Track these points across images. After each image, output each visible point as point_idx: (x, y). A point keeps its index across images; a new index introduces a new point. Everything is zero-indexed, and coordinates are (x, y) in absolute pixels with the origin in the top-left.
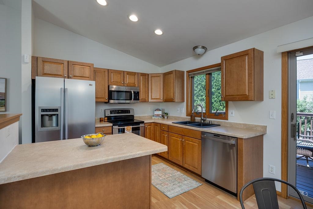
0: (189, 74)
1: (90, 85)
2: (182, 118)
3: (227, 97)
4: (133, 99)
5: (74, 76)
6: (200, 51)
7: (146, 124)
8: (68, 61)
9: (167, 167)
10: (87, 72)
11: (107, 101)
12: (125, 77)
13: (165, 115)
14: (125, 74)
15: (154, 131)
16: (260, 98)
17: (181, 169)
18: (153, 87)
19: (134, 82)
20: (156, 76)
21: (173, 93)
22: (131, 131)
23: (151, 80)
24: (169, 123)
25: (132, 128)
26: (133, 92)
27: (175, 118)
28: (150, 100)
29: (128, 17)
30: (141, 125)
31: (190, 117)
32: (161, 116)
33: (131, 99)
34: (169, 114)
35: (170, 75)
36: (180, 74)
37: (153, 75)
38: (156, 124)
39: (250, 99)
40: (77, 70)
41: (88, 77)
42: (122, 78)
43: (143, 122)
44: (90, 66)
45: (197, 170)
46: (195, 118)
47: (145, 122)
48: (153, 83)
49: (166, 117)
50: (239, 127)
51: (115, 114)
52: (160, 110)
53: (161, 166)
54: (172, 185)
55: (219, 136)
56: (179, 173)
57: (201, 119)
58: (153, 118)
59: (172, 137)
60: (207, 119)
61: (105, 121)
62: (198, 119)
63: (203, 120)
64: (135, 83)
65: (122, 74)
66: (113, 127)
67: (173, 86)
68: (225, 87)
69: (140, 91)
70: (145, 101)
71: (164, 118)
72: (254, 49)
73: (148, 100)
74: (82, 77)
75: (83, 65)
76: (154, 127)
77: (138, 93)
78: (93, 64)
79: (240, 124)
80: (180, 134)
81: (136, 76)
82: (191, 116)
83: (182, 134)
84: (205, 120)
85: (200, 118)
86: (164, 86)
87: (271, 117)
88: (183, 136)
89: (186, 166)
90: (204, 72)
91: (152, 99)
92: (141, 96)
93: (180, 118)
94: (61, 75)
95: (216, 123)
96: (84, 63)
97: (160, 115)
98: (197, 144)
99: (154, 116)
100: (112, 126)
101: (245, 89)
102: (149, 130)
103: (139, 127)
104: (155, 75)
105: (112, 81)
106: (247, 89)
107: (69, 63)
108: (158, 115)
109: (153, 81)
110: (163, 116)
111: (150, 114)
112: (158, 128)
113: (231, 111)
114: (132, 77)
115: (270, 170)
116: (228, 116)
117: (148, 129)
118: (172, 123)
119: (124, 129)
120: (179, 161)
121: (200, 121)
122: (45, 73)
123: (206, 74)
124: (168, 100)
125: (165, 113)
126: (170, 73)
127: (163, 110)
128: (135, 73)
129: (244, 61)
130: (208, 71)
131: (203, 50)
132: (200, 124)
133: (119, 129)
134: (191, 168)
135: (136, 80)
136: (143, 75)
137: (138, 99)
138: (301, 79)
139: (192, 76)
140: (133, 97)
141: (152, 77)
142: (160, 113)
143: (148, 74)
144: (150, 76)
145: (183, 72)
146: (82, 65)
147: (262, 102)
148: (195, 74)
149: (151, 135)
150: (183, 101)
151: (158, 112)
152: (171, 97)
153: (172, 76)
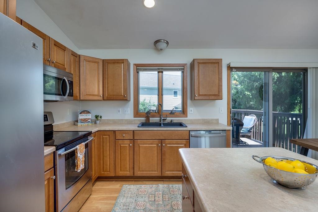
0: (137, 68)
6: (162, 45)
12: (52, 48)
14: (52, 43)
15: (99, 144)
17: (154, 180)
18: (88, 77)
20: (93, 61)
22: (84, 152)
32: (90, 121)
39: (220, 98)
42: (47, 49)
43: (90, 134)
49: (98, 122)
52: (89, 112)
55: (211, 132)
56: (160, 185)
59: (141, 145)
60: (168, 118)
62: (155, 120)
63: (163, 119)
64: (65, 64)
65: (47, 41)
67: (124, 79)
73: (80, 97)
77: (72, 83)
81: (66, 53)
82: (143, 117)
83: (161, 138)
85: (159, 118)
97: (88, 119)
98: (183, 145)
100: (54, 152)
104: (90, 60)
108: (85, 120)
112: (109, 138)
113: (190, 109)
116: (187, 113)
118: (138, 127)
124: (114, 98)
126: (119, 61)
135: (66, 59)
136: (74, 54)
137: (72, 95)
141: (85, 61)
142: (89, 116)
143: (80, 55)
144: (82, 59)
145: (130, 64)
151: (85, 115)
152: (122, 93)
153: (123, 66)
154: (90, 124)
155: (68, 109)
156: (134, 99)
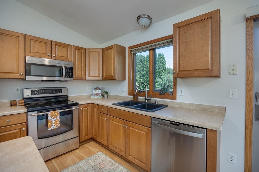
0: (131, 50)
2: (122, 97)
3: (181, 73)
4: (64, 76)
6: (145, 21)
7: (81, 106)
9: (107, 157)
11: (23, 77)
12: (53, 48)
13: (105, 94)
14: (54, 45)
15: (92, 113)
18: (91, 64)
20: (95, 51)
21: (113, 70)
22: (59, 117)
23: (89, 56)
24: (109, 104)
25: (60, 112)
26: (64, 68)
27: (116, 97)
28: (87, 78)
30: (74, 108)
31: (132, 96)
32: (100, 95)
33: (61, 76)
34: (109, 93)
35: (110, 51)
36: (121, 50)
37: (91, 50)
38: (93, 105)
42: (49, 49)
43: (77, 104)
45: (145, 165)
46: (139, 97)
47: (80, 103)
48: (91, 60)
49: (106, 96)
50: (190, 108)
51: (38, 94)
52: (100, 89)
53: (99, 157)
55: (178, 125)
56: (121, 167)
57: (146, 99)
58: (92, 97)
59: (112, 121)
60: (152, 99)
61: (20, 104)
62: (141, 99)
63: (147, 99)
64: (67, 57)
65: (49, 44)
66: (29, 113)
67: (113, 62)
68: (179, 61)
69: (75, 67)
70: (81, 79)
71: (104, 97)
76: (92, 109)
77: (72, 69)
79: (192, 105)
80: (123, 118)
81: (70, 49)
82: (134, 95)
83: (125, 119)
84: (150, 100)
85: (144, 98)
86: (104, 62)
87: (231, 96)
88: (126, 121)
89: (130, 158)
90: (147, 47)
91: (89, 76)
92: (76, 73)
93: (121, 97)
97: (99, 94)
98: (144, 133)
99: (92, 95)
100: (27, 113)
101: (207, 62)
102: (85, 113)
103: (71, 111)
104: (93, 50)
105: (31, 51)
106: (210, 61)
108: (97, 95)
109: (91, 56)
110: (103, 95)
111: (89, 93)
112: (96, 110)
113: (180, 89)
114: (64, 50)
115: (229, 159)
116: (176, 95)
117: (84, 111)
118: (113, 104)
119: (47, 115)
120: (121, 151)
121: (144, 101)
123: (150, 50)
124: (109, 78)
125: (105, 92)
126: (110, 48)
127: (102, 89)
128: (68, 45)
130: (152, 46)
132: (145, 105)
133: (38, 116)
135: (70, 53)
136: (79, 49)
137: (72, 76)
139: (134, 52)
140: (64, 74)
141: (90, 52)
142: (100, 92)
143: (85, 49)
144: (87, 51)
145: (125, 48)
148: (137, 50)
149: (88, 118)
150: (124, 79)
151: (97, 90)
152: (112, 74)
153: (113, 51)
154: (99, 97)
155: (88, 86)
156: (128, 79)
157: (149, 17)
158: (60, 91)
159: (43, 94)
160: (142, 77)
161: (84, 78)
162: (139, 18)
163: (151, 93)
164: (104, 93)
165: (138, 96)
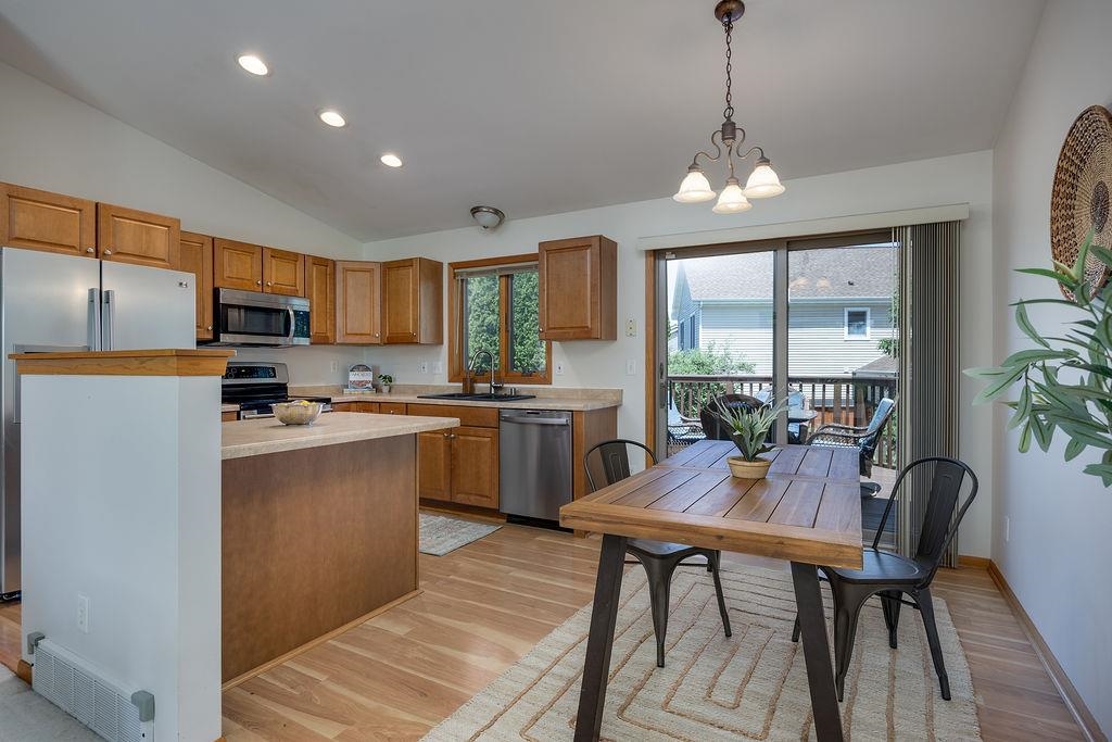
1: (181, 284)
3: (551, 331)
4: (292, 333)
5: (119, 253)
6: (487, 218)
7: (336, 406)
8: (97, 204)
10: (160, 242)
11: (210, 336)
12: (267, 265)
14: (267, 255)
16: (611, 334)
19: (292, 283)
20: (363, 268)
21: (413, 320)
23: (345, 280)
26: (291, 313)
28: (340, 339)
29: (317, 113)
31: (461, 385)
32: (370, 385)
33: (285, 333)
34: (396, 380)
35: (402, 270)
36: (432, 270)
37: (350, 266)
38: (363, 405)
39: (594, 336)
40: (128, 234)
41: (163, 260)
42: (257, 267)
44: (171, 225)
45: (489, 499)
46: (475, 385)
47: (334, 400)
48: (350, 291)
49: (385, 388)
52: (367, 369)
54: (434, 537)
55: (538, 413)
56: (441, 518)
57: (491, 387)
58: (346, 391)
60: (505, 385)
62: (482, 387)
63: (494, 387)
64: (295, 284)
65: (258, 256)
66: (243, 413)
67: (413, 300)
68: (548, 309)
69: (314, 313)
70: (322, 341)
72: (600, 237)
73: (335, 339)
74: (143, 258)
75: (145, 219)
77: (307, 316)
78: (179, 221)
79: (576, 391)
81: (300, 265)
82: (464, 381)
84: (500, 388)
85: (488, 385)
86: (384, 299)
87: (629, 372)
89: (460, 498)
90: (495, 271)
91: (345, 334)
92: (316, 325)
93: (430, 389)
94: (74, 247)
95: (524, 393)
96: (150, 215)
97: (367, 382)
99: (346, 387)
101: (585, 314)
104: (357, 266)
105: (225, 275)
106: (589, 314)
107: (101, 211)
108: (361, 384)
109: (350, 282)
110: (377, 388)
111: (336, 381)
113: (558, 363)
114: (288, 267)
116: (551, 376)
118: (418, 397)
121: (487, 390)
122: (17, 235)
123: (501, 276)
124: (398, 339)
125: (384, 378)
126: (406, 264)
127: (375, 370)
128: (296, 255)
129: (584, 258)
130: (504, 269)
131: (497, 218)
132: (489, 395)
134: (473, 501)
135: (300, 275)
136: (320, 262)
137: (308, 335)
138: (704, 299)
139: (464, 277)
140: (293, 328)
141: (346, 270)
142: (368, 377)
143: (334, 262)
144: (339, 267)
145: (440, 265)
146: (142, 219)
147: (616, 343)
148: (472, 274)
150: (440, 342)
151: (361, 373)
152: (409, 330)
153: (411, 274)
154: (367, 392)
156: (450, 342)
157: (497, 212)
158: (270, 372)
159: (235, 378)
160: (485, 335)
161: (331, 340)
162: (475, 210)
163: (503, 374)
164: (381, 382)
165: (474, 381)
